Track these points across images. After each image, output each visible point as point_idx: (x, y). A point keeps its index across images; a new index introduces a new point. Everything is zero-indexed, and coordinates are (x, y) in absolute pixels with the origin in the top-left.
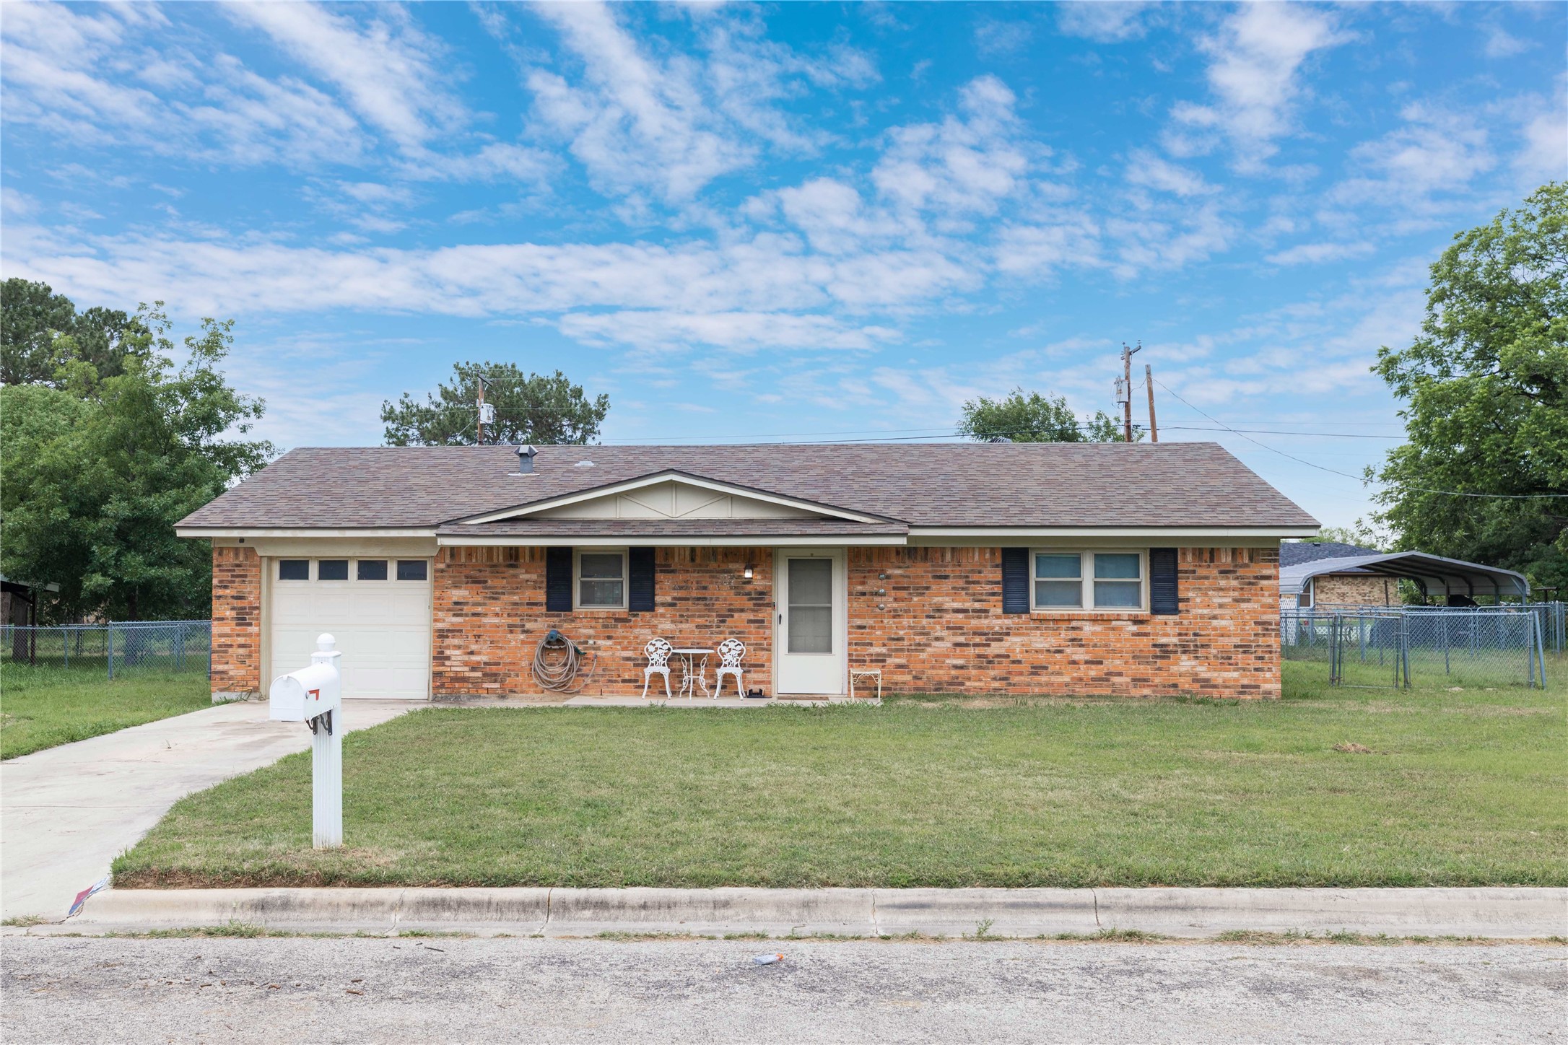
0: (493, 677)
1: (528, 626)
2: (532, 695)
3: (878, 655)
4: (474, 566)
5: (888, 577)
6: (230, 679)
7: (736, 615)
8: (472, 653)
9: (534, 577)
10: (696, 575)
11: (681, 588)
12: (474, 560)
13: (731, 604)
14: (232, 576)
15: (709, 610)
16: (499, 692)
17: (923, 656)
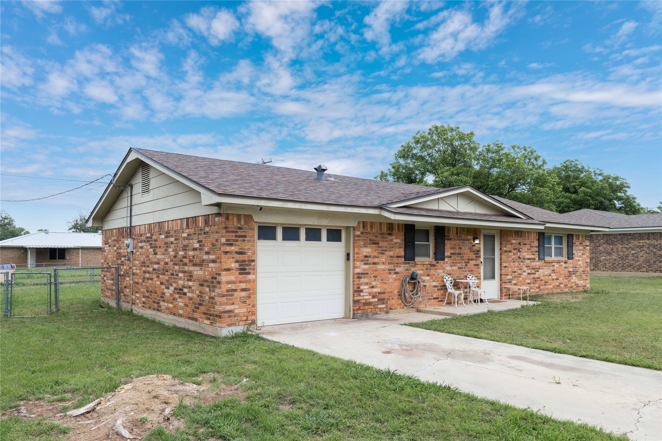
0: (382, 301)
1: (398, 270)
2: (399, 310)
3: (510, 279)
4: (373, 233)
5: (512, 244)
6: (235, 316)
7: (470, 262)
8: (373, 287)
9: (399, 241)
10: (458, 241)
11: (453, 248)
12: (374, 230)
13: (469, 257)
14: (236, 236)
15: (462, 259)
16: (385, 310)
17: (521, 279)
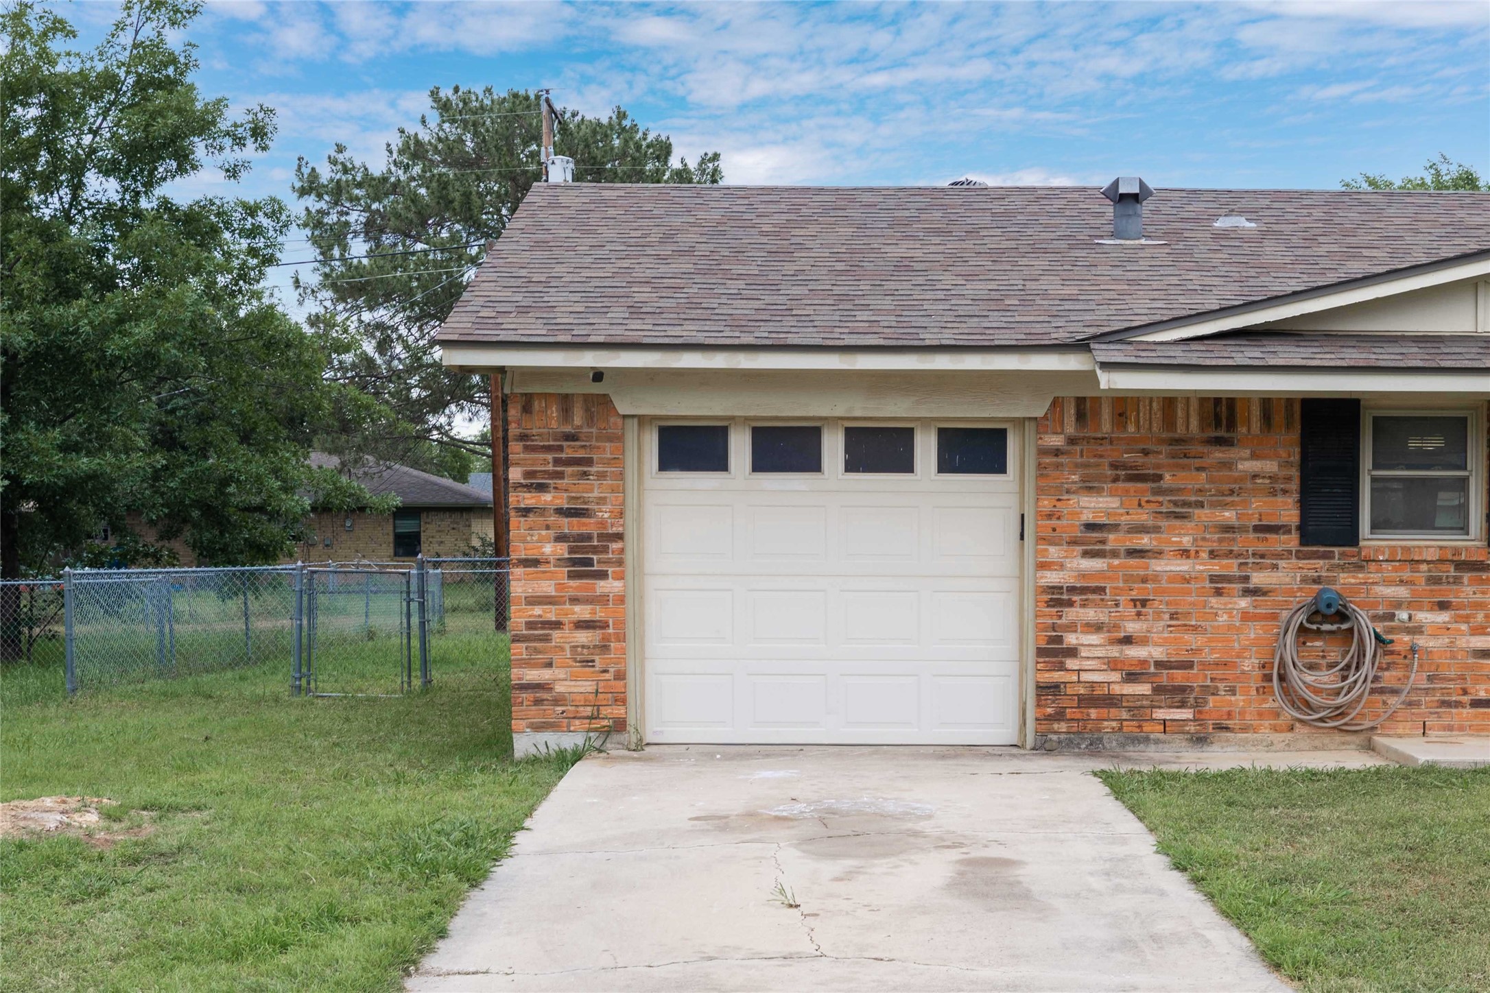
0: (1177, 695)
1: (1258, 579)
2: (1266, 734)
4: (1132, 440)
6: (557, 701)
8: (1128, 640)
9: (1270, 466)
12: (1131, 428)
14: (557, 462)
16: (1192, 728)
